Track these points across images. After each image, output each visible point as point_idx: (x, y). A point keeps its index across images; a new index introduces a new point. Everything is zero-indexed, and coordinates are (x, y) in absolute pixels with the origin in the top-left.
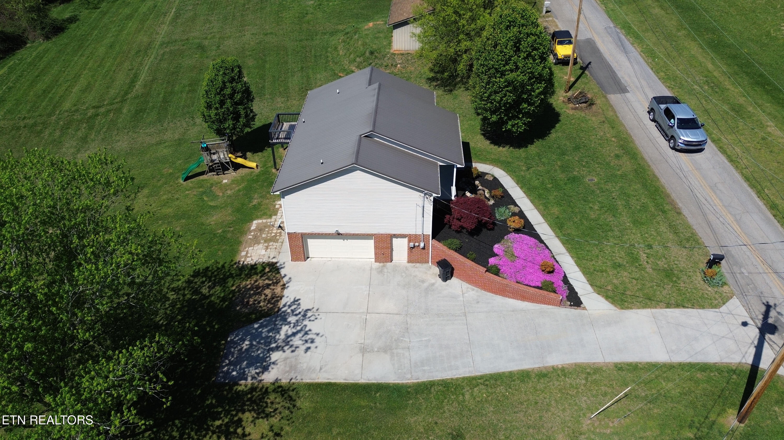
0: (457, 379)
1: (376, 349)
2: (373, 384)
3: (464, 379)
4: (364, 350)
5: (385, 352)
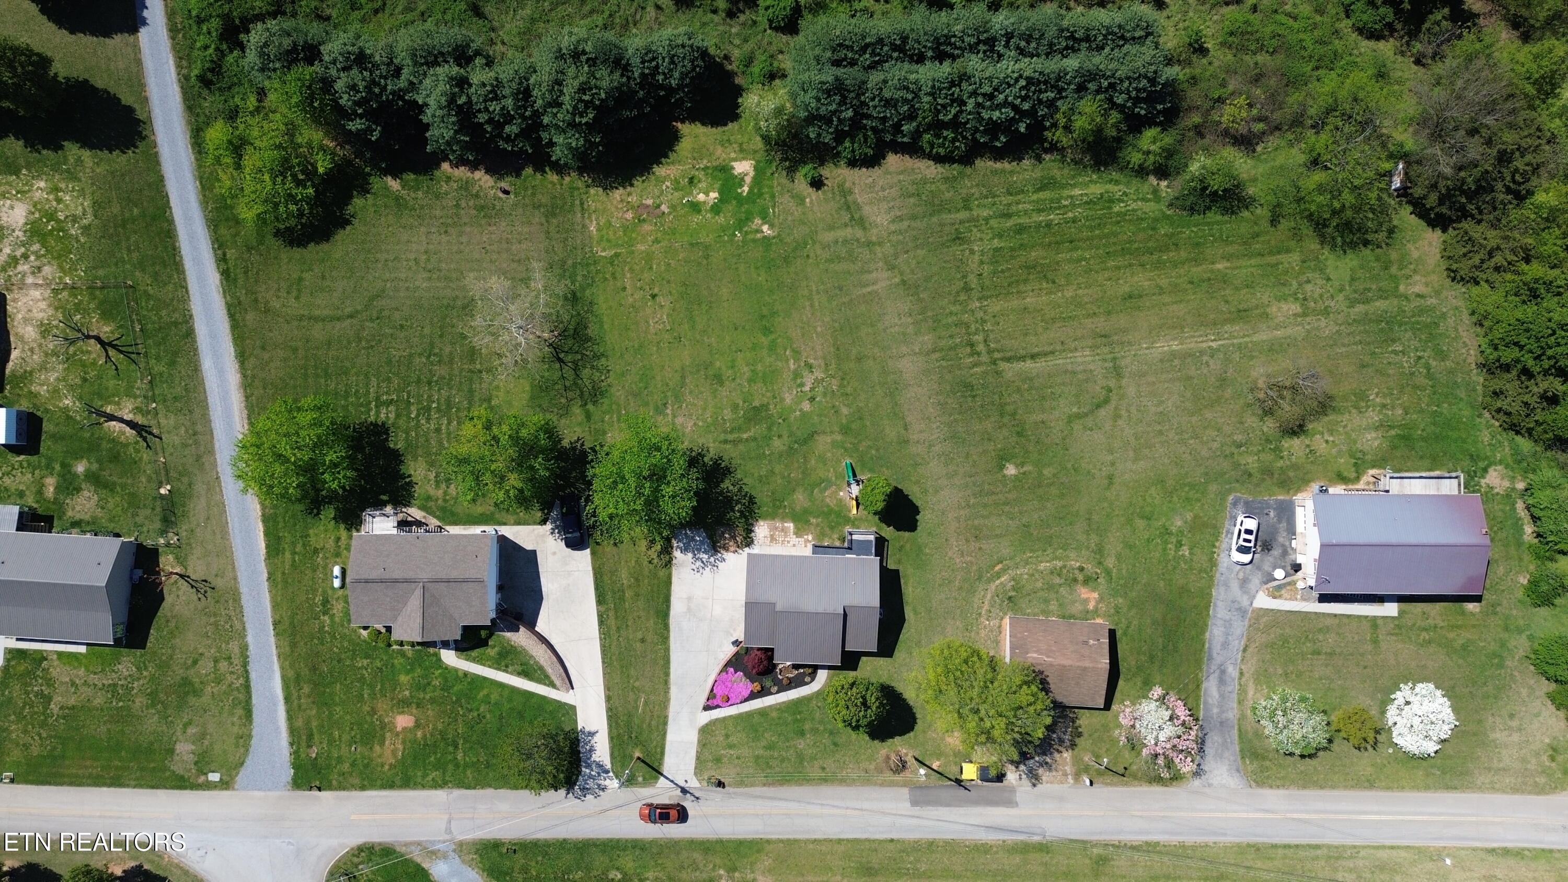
1: (690, 605)
2: (670, 604)
3: (669, 646)
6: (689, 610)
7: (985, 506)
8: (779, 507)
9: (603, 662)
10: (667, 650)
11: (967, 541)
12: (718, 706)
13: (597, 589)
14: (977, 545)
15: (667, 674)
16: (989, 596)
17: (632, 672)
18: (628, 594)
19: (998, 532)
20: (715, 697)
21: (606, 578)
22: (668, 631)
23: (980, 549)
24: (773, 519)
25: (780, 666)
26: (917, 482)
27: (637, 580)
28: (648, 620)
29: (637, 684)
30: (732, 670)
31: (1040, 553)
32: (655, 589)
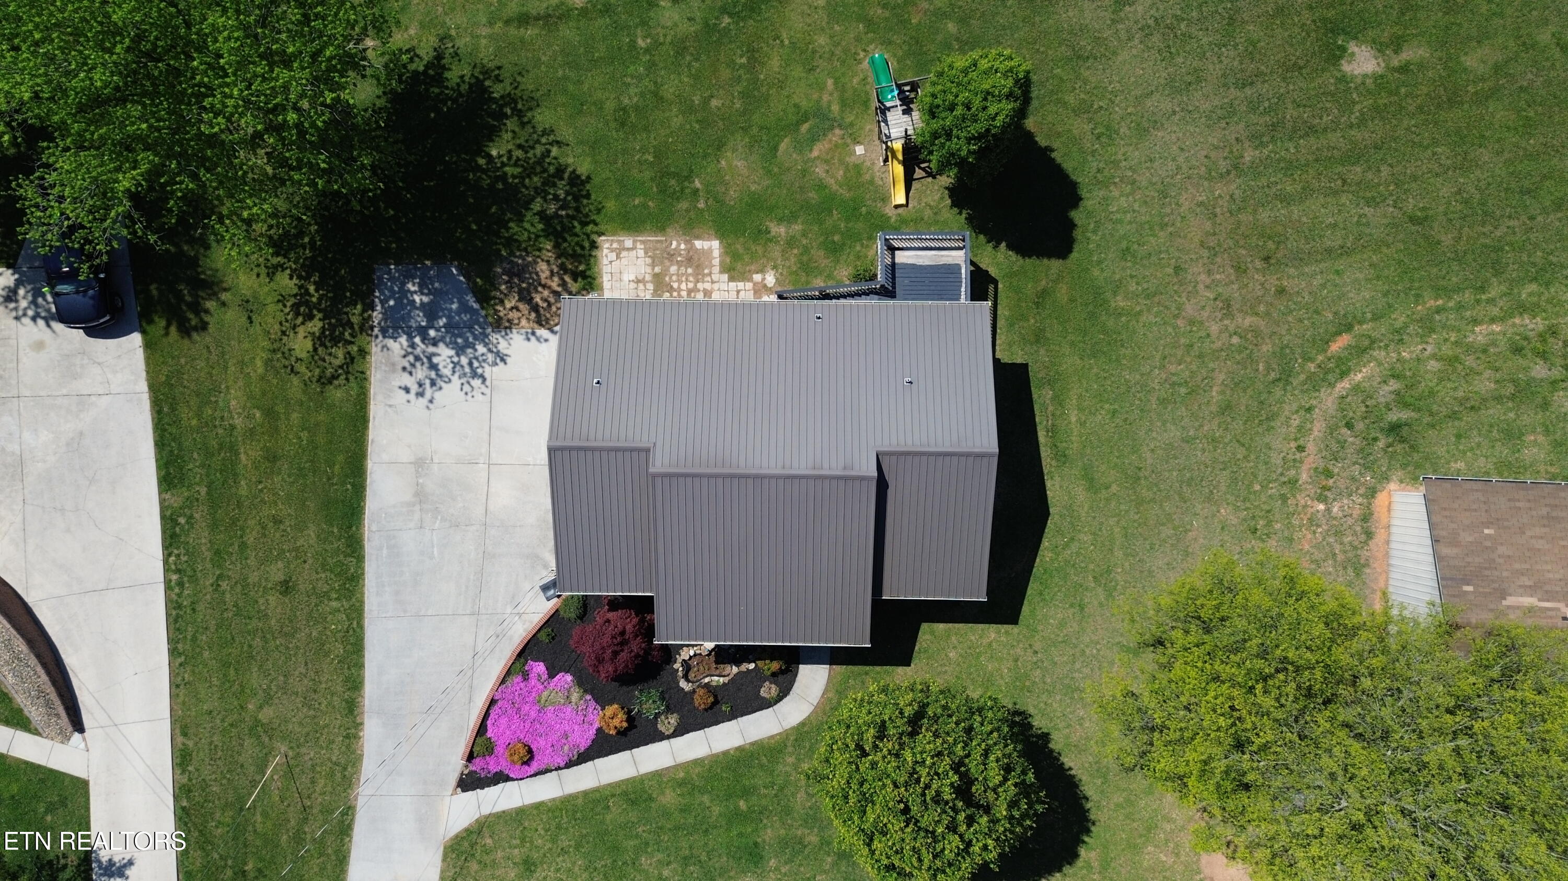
0: (363, 594)
1: (421, 481)
2: (365, 480)
3: (362, 603)
4: (420, 464)
5: (417, 494)
6: (421, 496)
7: (1289, 167)
8: (677, 196)
9: (173, 652)
10: (356, 613)
11: (1240, 270)
12: (500, 778)
13: (160, 445)
14: (1273, 282)
15: (355, 684)
16: (1318, 428)
17: (255, 679)
18: (248, 455)
19: (1333, 240)
20: (490, 749)
21: (184, 413)
22: (360, 559)
23: (1281, 291)
24: (662, 229)
25: (685, 654)
26: (1083, 109)
27: (270, 413)
28: (300, 527)
29: (266, 714)
30: (539, 668)
31: (1468, 296)
32: (321, 440)
